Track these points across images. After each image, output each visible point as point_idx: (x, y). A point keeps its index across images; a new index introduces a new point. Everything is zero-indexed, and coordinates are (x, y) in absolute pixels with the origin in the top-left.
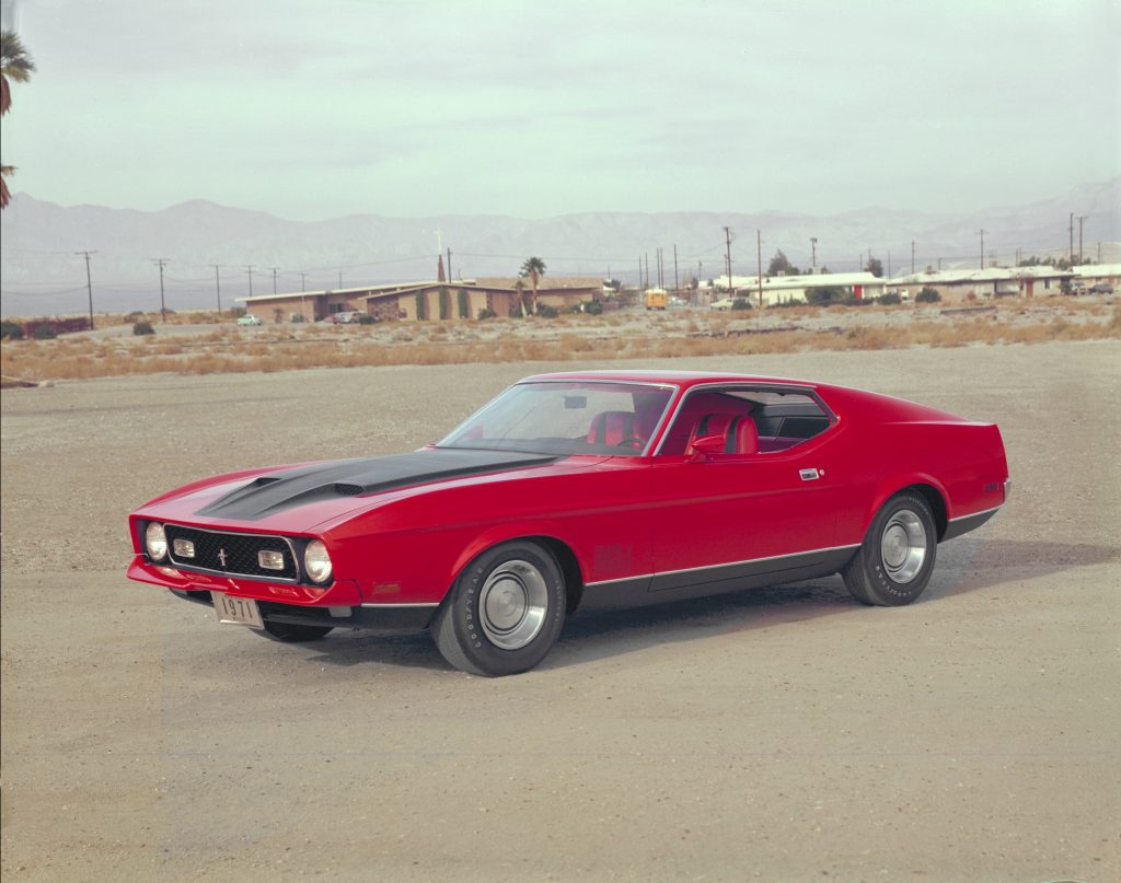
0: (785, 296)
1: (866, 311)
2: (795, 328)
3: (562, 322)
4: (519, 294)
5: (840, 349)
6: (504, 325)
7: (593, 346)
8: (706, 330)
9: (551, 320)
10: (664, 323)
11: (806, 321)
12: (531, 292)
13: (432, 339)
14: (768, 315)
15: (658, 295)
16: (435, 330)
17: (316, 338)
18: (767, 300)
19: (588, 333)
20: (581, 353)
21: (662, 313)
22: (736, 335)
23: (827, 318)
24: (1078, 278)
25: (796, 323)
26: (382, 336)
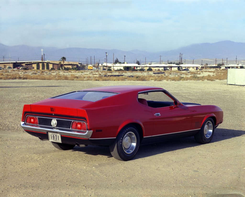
0: (119, 68)
1: (137, 72)
2: (122, 75)
3: (70, 72)
4: (60, 65)
5: (134, 80)
6: (57, 72)
7: (78, 77)
8: (103, 75)
9: (67, 71)
10: (93, 73)
11: (124, 74)
12: (63, 64)
13: (41, 74)
14: (116, 72)
15: (91, 67)
16: (41, 72)
17: (14, 72)
18: (115, 69)
19: (76, 74)
20: (76, 79)
21: (92, 71)
22: (109, 76)
23: (129, 73)
24: (181, 67)
25: (122, 74)
26: (29, 73)
